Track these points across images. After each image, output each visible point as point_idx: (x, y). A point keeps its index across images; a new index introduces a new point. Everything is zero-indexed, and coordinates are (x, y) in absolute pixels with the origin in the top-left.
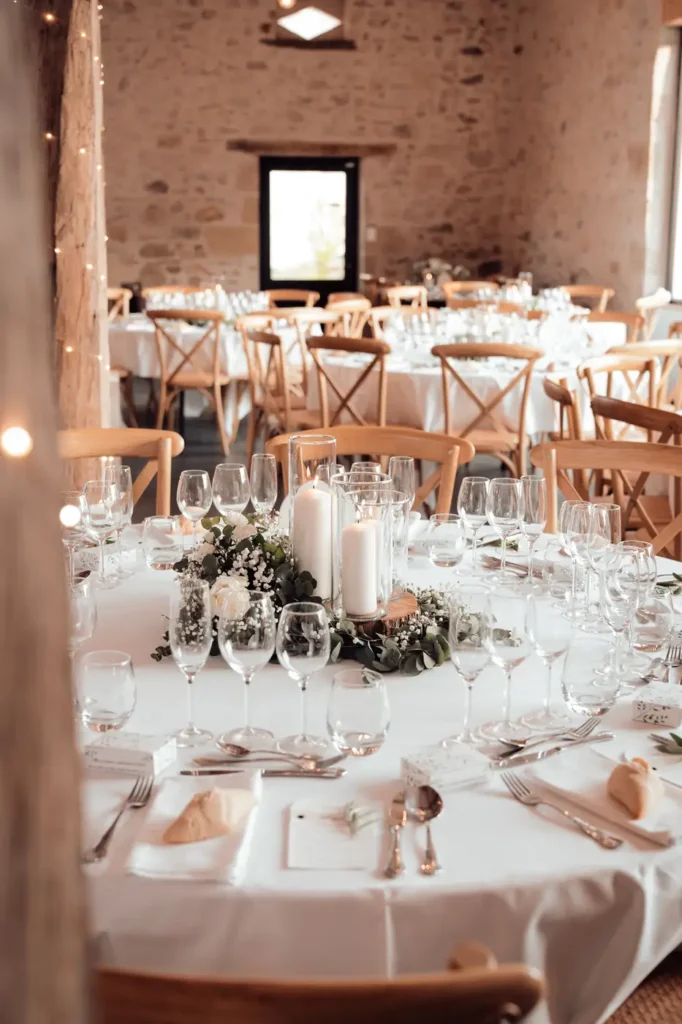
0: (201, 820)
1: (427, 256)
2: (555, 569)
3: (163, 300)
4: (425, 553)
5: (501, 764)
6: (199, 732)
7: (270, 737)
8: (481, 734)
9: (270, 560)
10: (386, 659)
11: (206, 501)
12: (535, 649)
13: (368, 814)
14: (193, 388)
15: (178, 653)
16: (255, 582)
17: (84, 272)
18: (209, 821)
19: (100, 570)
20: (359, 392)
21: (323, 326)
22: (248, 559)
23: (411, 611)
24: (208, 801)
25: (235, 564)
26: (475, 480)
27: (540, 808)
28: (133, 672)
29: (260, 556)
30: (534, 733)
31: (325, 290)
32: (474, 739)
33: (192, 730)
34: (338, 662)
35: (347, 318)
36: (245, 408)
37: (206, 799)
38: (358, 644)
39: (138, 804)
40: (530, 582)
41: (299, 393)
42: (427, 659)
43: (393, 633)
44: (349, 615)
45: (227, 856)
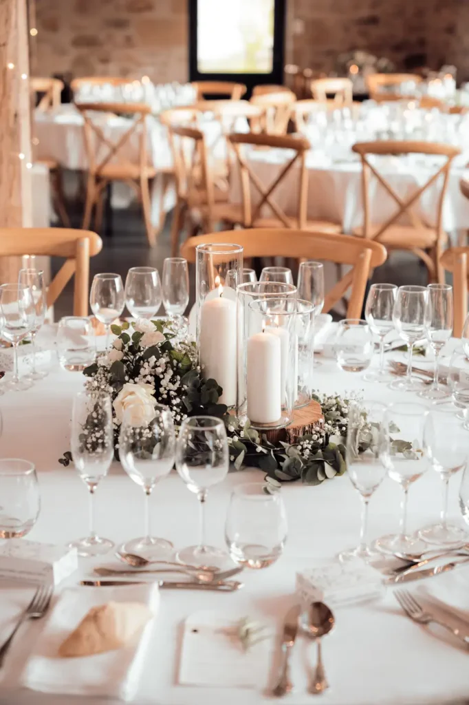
0: (96, 636)
1: (353, 48)
2: (461, 376)
3: (91, 93)
4: (333, 358)
5: (397, 579)
6: (100, 541)
7: (169, 547)
8: (377, 547)
9: (177, 367)
10: (288, 467)
11: (119, 304)
12: (433, 464)
13: (261, 629)
14: (121, 179)
15: (80, 462)
16: (162, 389)
17: (5, 70)
18: (103, 635)
19: (15, 371)
20: (281, 187)
21: (249, 121)
22: (155, 366)
23: (315, 419)
24: (103, 616)
25: (142, 371)
26: (384, 287)
27: (433, 626)
28: (36, 479)
29: (167, 363)
30: (430, 548)
31: (251, 83)
32: (370, 553)
33: (93, 539)
34: (241, 470)
35: (270, 112)
36: (170, 201)
37: (100, 614)
38: (261, 452)
39: (36, 615)
40: (436, 389)
41: (223, 185)
42: (328, 468)
43: (296, 442)
44: (252, 423)
45: (118, 672)
